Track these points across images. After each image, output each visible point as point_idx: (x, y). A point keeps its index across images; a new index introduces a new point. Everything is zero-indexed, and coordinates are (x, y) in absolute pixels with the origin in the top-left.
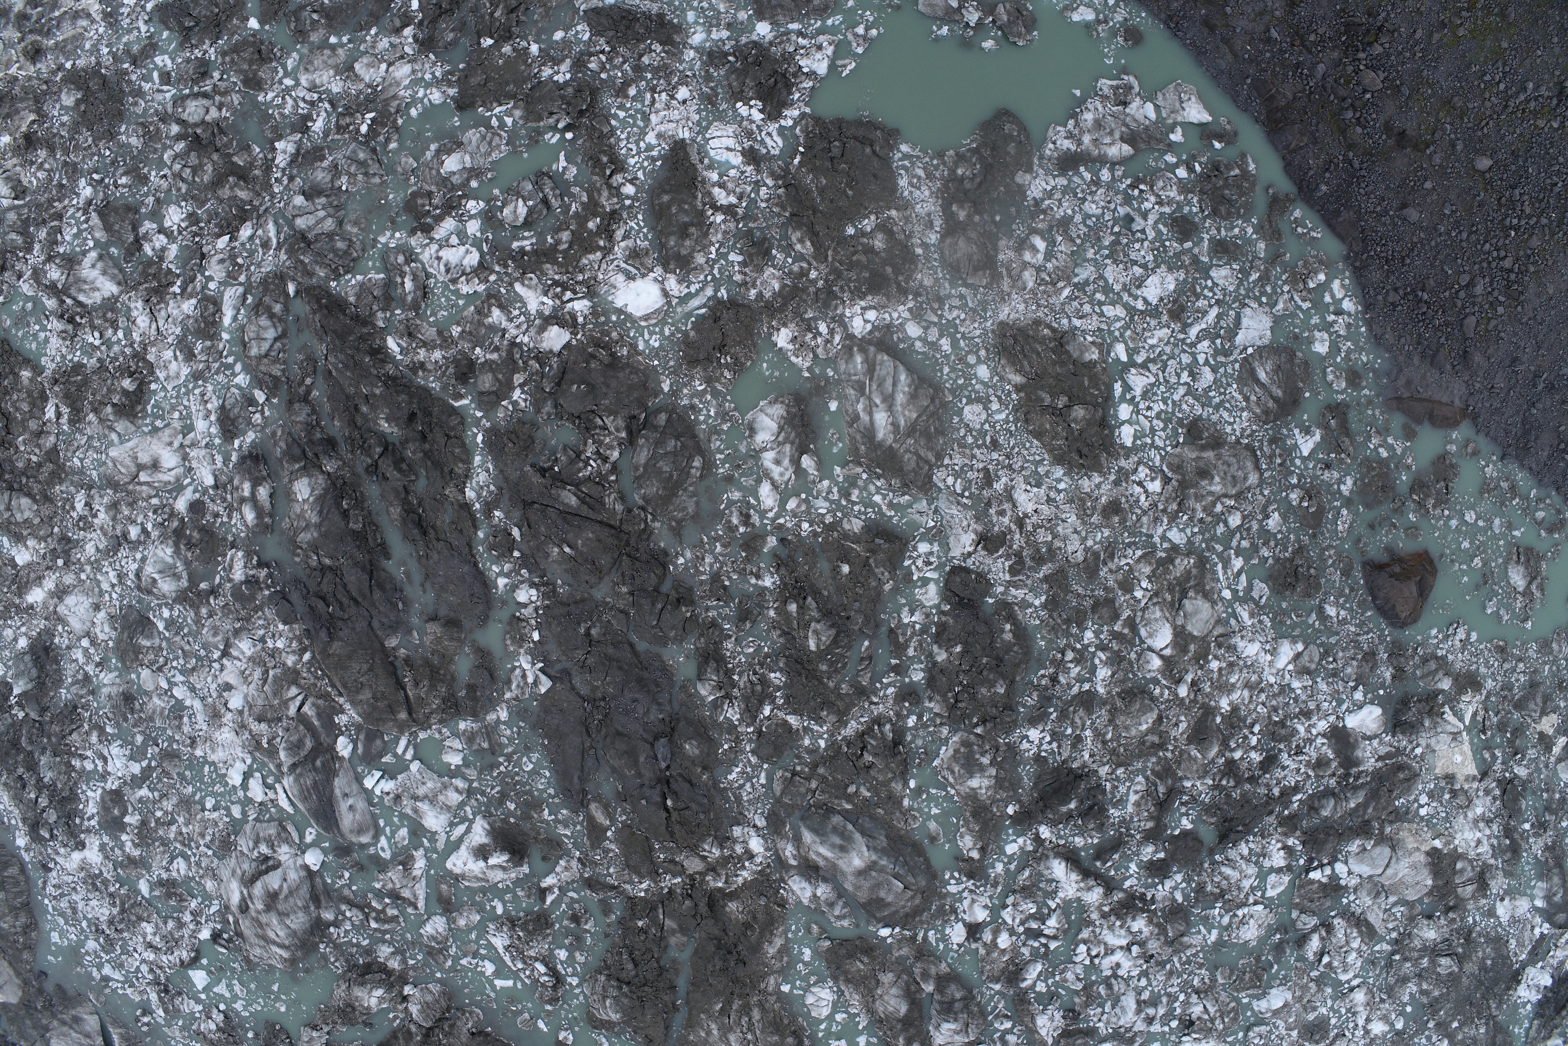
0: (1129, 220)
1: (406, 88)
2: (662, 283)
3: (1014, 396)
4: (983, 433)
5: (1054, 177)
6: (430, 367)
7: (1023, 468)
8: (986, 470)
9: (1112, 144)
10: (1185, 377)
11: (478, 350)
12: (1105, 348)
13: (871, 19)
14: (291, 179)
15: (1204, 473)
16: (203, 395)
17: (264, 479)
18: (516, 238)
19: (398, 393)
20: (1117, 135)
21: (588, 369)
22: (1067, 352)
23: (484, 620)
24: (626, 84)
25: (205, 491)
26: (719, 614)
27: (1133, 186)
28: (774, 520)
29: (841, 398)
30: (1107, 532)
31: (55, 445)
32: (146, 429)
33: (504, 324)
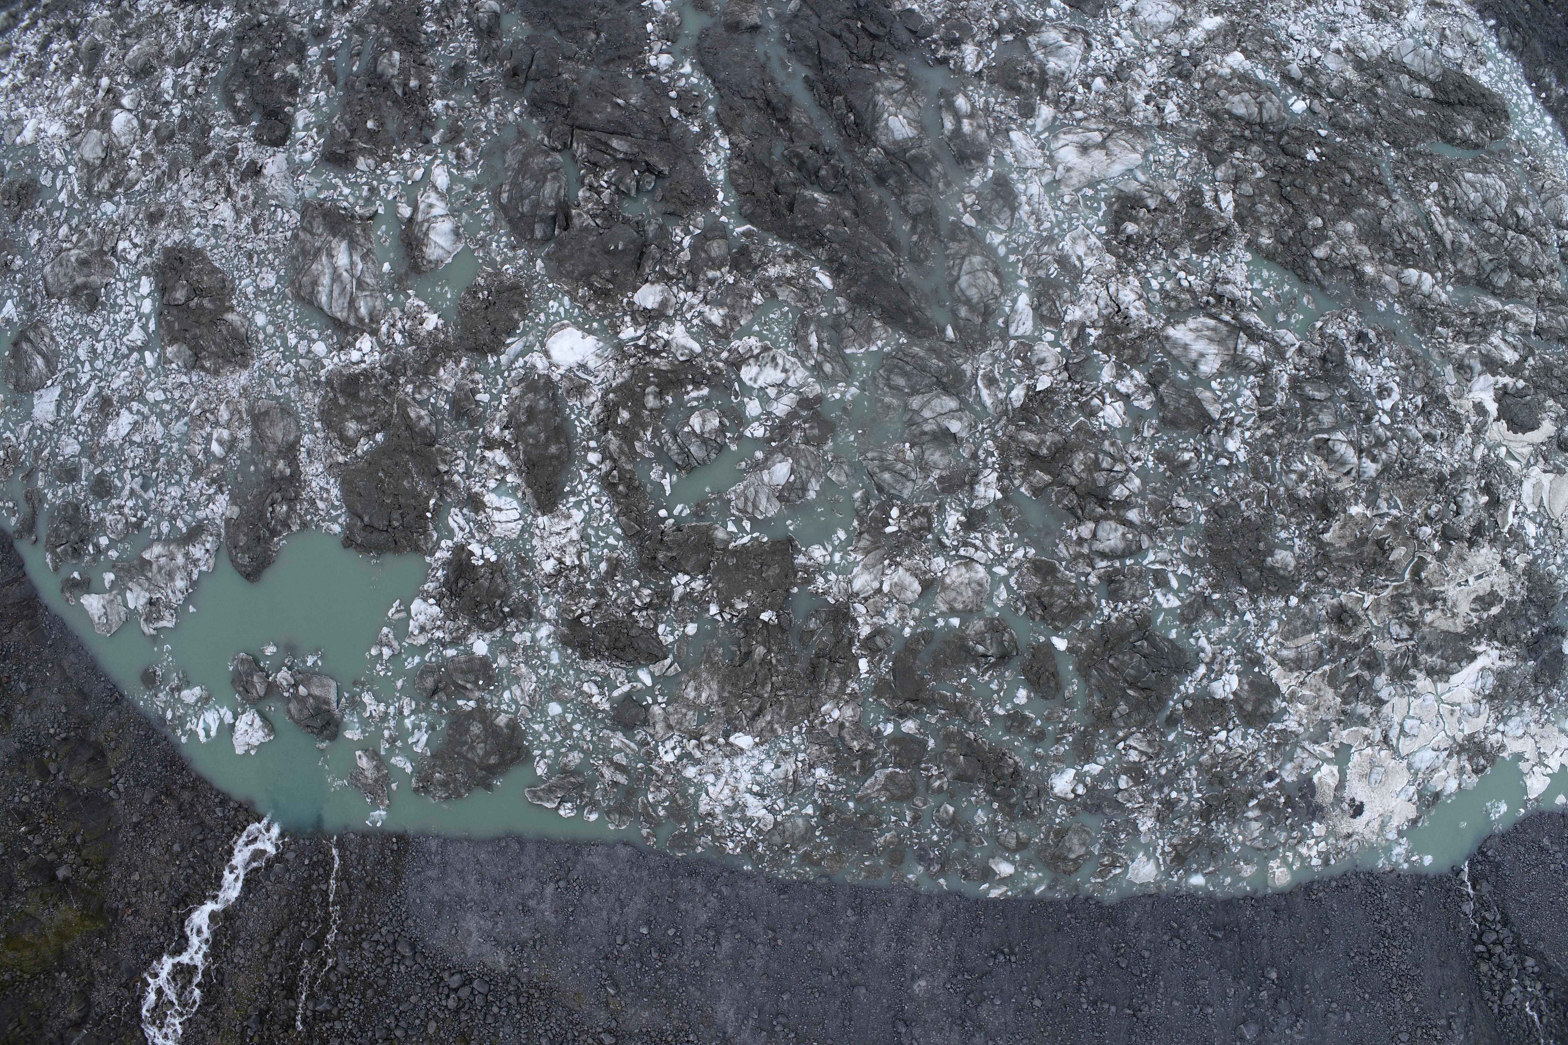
0: (145, 487)
1: (855, 563)
2: (551, 364)
3: (235, 302)
4: (260, 264)
5: (207, 518)
6: (780, 260)
7: (228, 240)
8: (257, 233)
9: (158, 557)
10: (99, 347)
11: (731, 280)
12: (163, 361)
13: (378, 667)
14: (974, 456)
15: (84, 263)
16: (1038, 220)
17: (950, 139)
18: (707, 400)
19: (806, 227)
20: (155, 566)
21: (611, 267)
22: (191, 349)
23: (704, 35)
24: (610, 574)
25: (1021, 127)
26: (481, 70)
27: (143, 519)
28: (436, 157)
29: (379, 276)
30: (162, 199)
31: (1215, 167)
32: (1104, 186)
33: (707, 309)
